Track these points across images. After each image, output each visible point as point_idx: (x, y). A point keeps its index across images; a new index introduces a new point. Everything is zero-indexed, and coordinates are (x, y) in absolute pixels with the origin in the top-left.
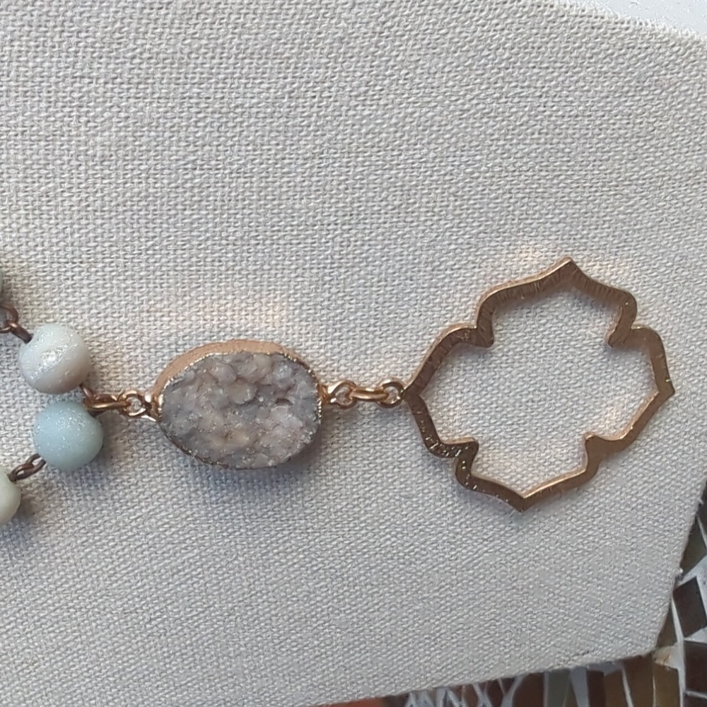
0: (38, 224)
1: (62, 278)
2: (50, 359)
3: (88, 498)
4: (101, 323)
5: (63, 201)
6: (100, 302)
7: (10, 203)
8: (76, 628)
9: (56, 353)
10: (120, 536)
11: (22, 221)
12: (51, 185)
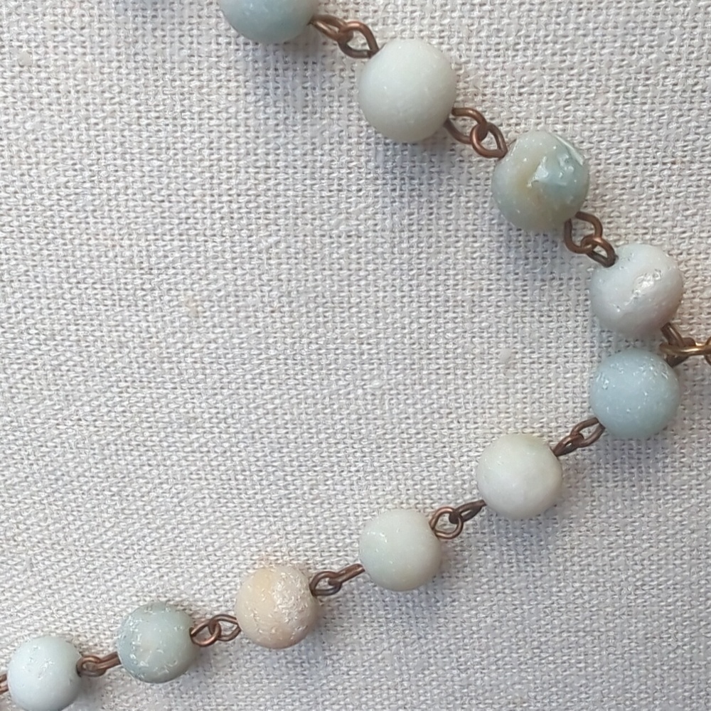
0: (628, 110)
1: (646, 184)
2: (645, 284)
3: (626, 484)
4: (683, 246)
5: (665, 78)
6: (687, 217)
7: (598, 84)
8: (582, 657)
9: (654, 276)
10: (658, 535)
11: (609, 107)
12: (653, 56)
